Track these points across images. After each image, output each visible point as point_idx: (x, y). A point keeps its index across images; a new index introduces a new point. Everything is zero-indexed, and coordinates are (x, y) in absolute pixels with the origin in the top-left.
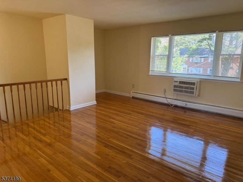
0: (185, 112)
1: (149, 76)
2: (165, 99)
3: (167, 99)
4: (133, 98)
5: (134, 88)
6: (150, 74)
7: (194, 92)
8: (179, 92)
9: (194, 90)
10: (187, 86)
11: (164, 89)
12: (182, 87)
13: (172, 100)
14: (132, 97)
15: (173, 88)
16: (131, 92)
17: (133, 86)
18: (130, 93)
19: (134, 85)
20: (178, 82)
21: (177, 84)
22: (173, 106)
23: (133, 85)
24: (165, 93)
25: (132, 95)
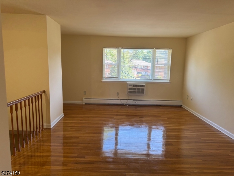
0: (136, 108)
1: (102, 82)
2: (119, 100)
3: (121, 100)
4: (86, 104)
5: (86, 94)
6: (103, 80)
7: (144, 92)
8: (133, 93)
9: (144, 90)
10: (139, 88)
11: (117, 92)
12: (135, 89)
13: (127, 101)
14: (84, 103)
15: (128, 91)
16: (84, 99)
17: (85, 93)
18: (82, 100)
19: (86, 91)
20: (132, 86)
21: (131, 87)
22: (128, 105)
23: (84, 91)
24: (118, 96)
25: (85, 101)
